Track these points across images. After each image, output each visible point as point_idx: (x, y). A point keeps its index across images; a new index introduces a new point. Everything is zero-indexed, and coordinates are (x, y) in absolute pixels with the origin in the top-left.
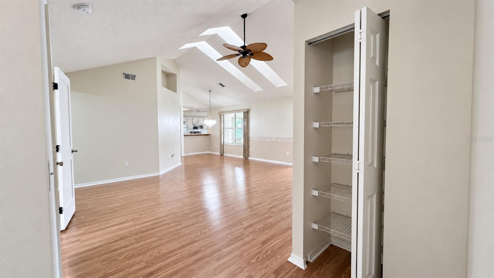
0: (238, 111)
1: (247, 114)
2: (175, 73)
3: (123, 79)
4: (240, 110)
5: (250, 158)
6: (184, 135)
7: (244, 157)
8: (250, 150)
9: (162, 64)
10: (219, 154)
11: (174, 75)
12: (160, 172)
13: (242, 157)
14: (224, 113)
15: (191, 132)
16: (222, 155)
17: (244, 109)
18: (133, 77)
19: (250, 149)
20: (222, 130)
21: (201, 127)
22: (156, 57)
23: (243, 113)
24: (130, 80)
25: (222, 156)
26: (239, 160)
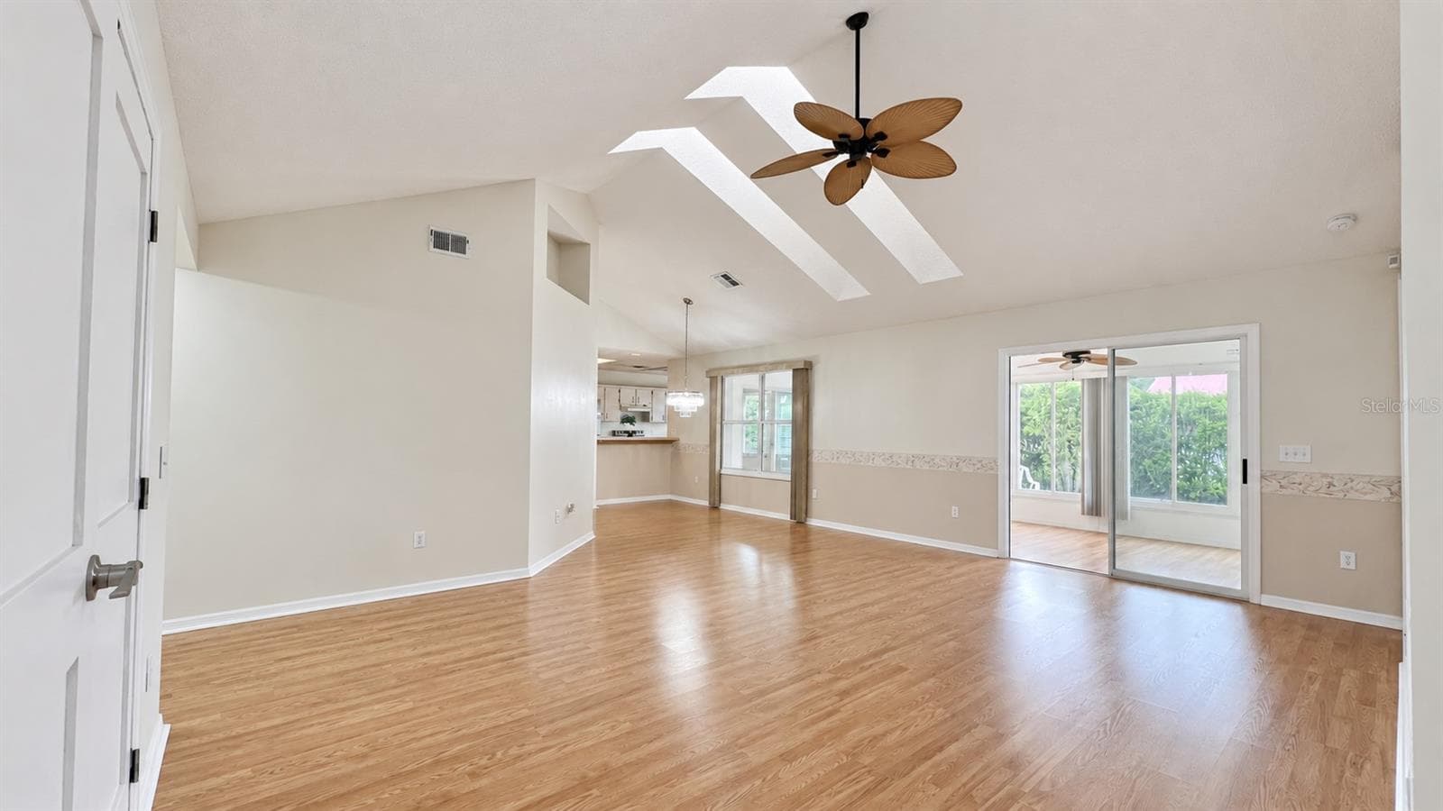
0: (776, 366)
1: (805, 373)
2: (587, 241)
3: (429, 249)
4: (782, 363)
5: (814, 522)
6: (599, 442)
7: (791, 518)
8: (814, 496)
9: (549, 206)
10: (706, 503)
11: (581, 245)
12: (530, 567)
13: (786, 516)
14: (722, 373)
15: (614, 432)
16: (714, 507)
17: (797, 361)
18: (459, 244)
19: (815, 491)
20: (718, 426)
21: (645, 417)
22: (534, 180)
23: (791, 372)
24: (450, 253)
25: (715, 515)
26: (772, 525)
